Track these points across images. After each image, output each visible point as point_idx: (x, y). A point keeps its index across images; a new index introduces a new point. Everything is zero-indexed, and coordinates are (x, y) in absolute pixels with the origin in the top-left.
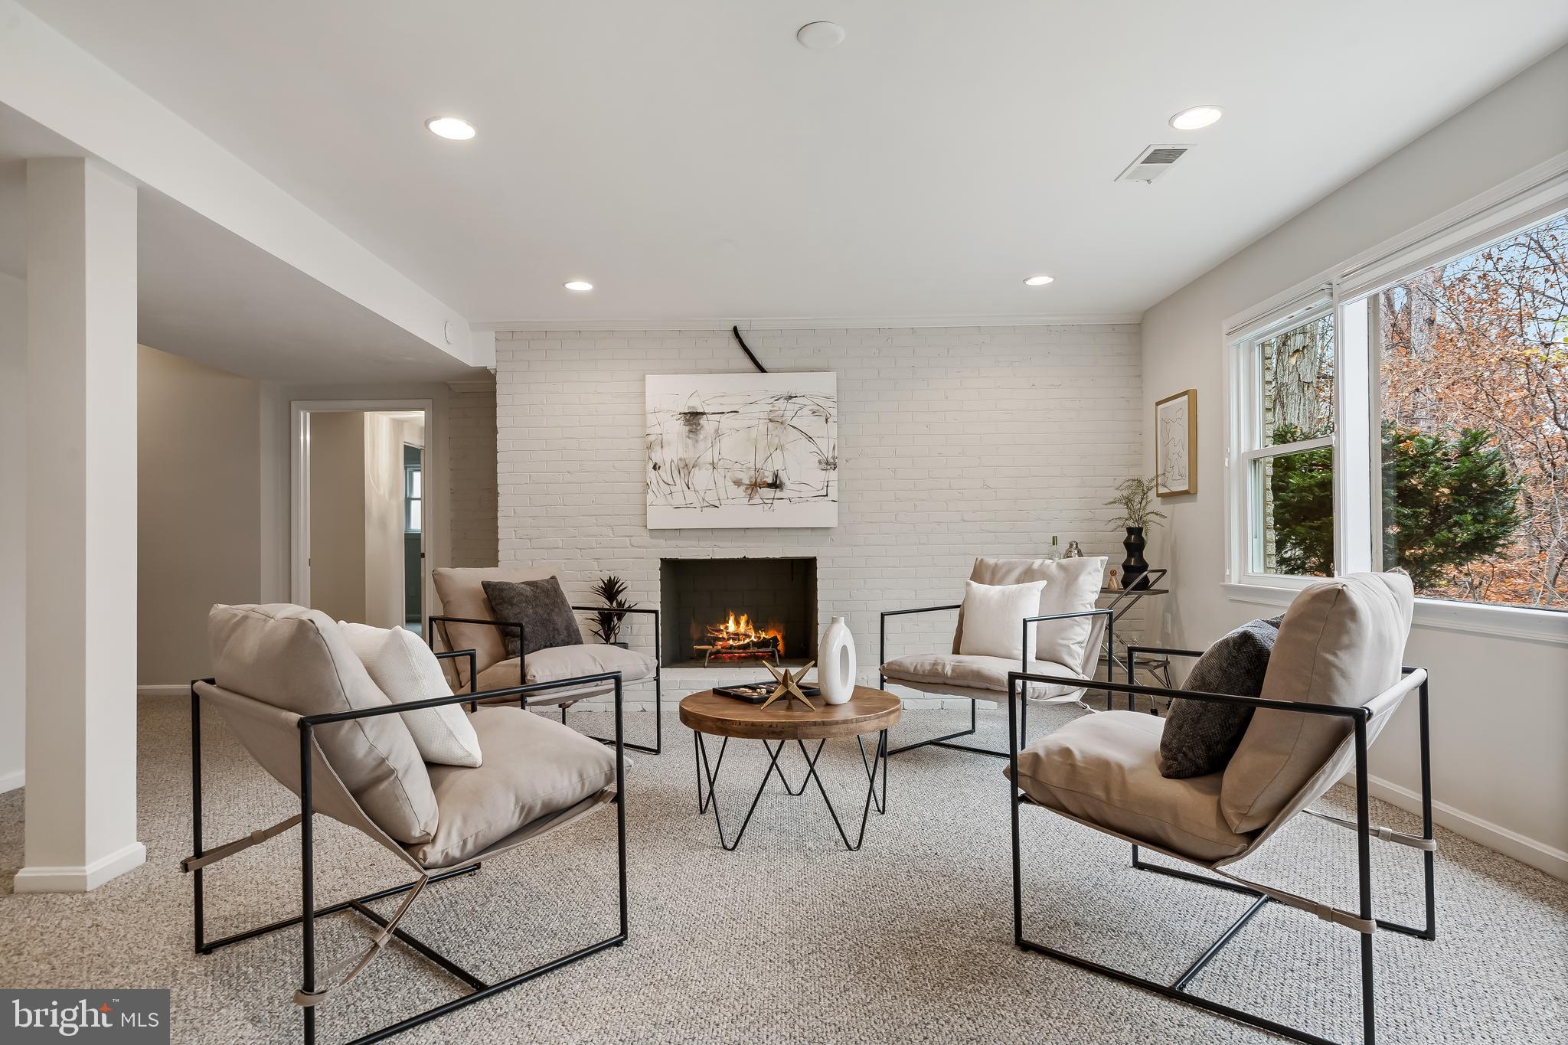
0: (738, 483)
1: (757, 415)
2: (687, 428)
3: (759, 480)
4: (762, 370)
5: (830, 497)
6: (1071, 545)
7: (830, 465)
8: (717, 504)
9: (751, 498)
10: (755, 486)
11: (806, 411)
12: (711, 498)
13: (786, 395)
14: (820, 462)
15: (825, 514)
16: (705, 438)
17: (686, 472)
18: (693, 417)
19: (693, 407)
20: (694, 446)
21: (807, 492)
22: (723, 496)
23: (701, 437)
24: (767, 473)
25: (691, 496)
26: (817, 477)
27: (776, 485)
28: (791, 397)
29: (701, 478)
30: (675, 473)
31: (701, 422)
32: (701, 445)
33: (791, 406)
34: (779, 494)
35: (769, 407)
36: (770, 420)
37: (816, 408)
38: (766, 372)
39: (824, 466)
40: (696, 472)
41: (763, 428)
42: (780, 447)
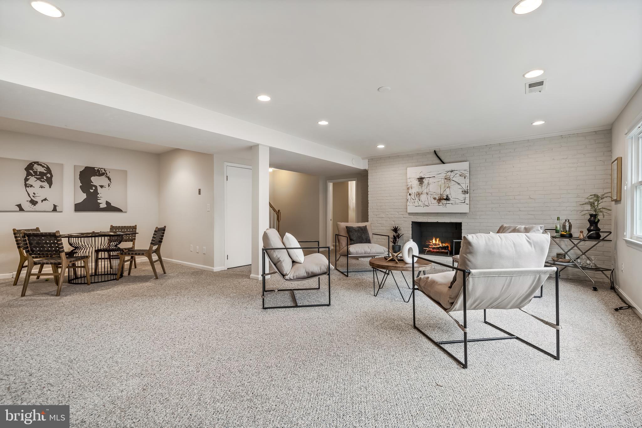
0: (435, 199)
1: (441, 177)
2: (419, 183)
3: (441, 198)
4: (444, 163)
5: (466, 203)
6: (566, 221)
7: (465, 192)
8: (428, 205)
9: (439, 203)
10: (440, 200)
11: (458, 175)
12: (426, 203)
13: (450, 170)
14: (462, 191)
15: (465, 209)
16: (425, 185)
17: (419, 196)
18: (421, 180)
19: (421, 176)
20: (421, 188)
21: (458, 201)
22: (430, 203)
23: (423, 185)
24: (444, 196)
25: (420, 203)
26: (462, 196)
27: (447, 199)
28: (452, 171)
29: (423, 197)
30: (416, 196)
31: (423, 180)
32: (423, 187)
33: (452, 174)
34: (448, 202)
35: (445, 175)
36: (446, 179)
37: (461, 174)
38: (445, 163)
39: (464, 193)
40: (422, 196)
41: (443, 181)
42: (449, 187)
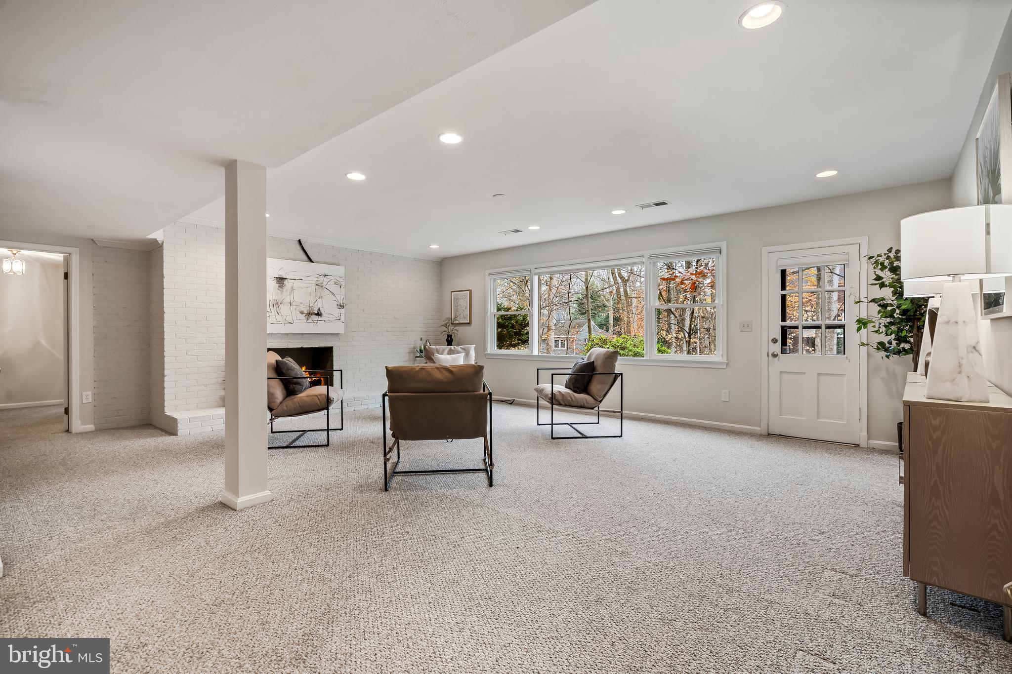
0: (302, 313)
1: (311, 282)
2: (278, 285)
3: (311, 312)
4: (312, 261)
5: (341, 321)
6: (427, 341)
7: (341, 306)
8: (292, 322)
9: (307, 320)
10: (309, 314)
11: (332, 282)
12: (289, 319)
13: (323, 274)
14: (337, 305)
15: (339, 328)
16: (287, 290)
17: (277, 306)
18: (281, 280)
19: (281, 275)
20: (281, 294)
21: (332, 318)
22: (295, 318)
23: (285, 290)
24: (315, 309)
25: (279, 318)
26: (337, 311)
27: (319, 314)
28: (326, 275)
29: (284, 309)
30: (272, 306)
31: (285, 282)
32: (284, 293)
33: (326, 280)
34: (320, 318)
35: (316, 279)
36: (317, 285)
37: (335, 281)
38: (313, 262)
39: (339, 307)
40: (282, 307)
41: (313, 288)
42: (321, 297)
